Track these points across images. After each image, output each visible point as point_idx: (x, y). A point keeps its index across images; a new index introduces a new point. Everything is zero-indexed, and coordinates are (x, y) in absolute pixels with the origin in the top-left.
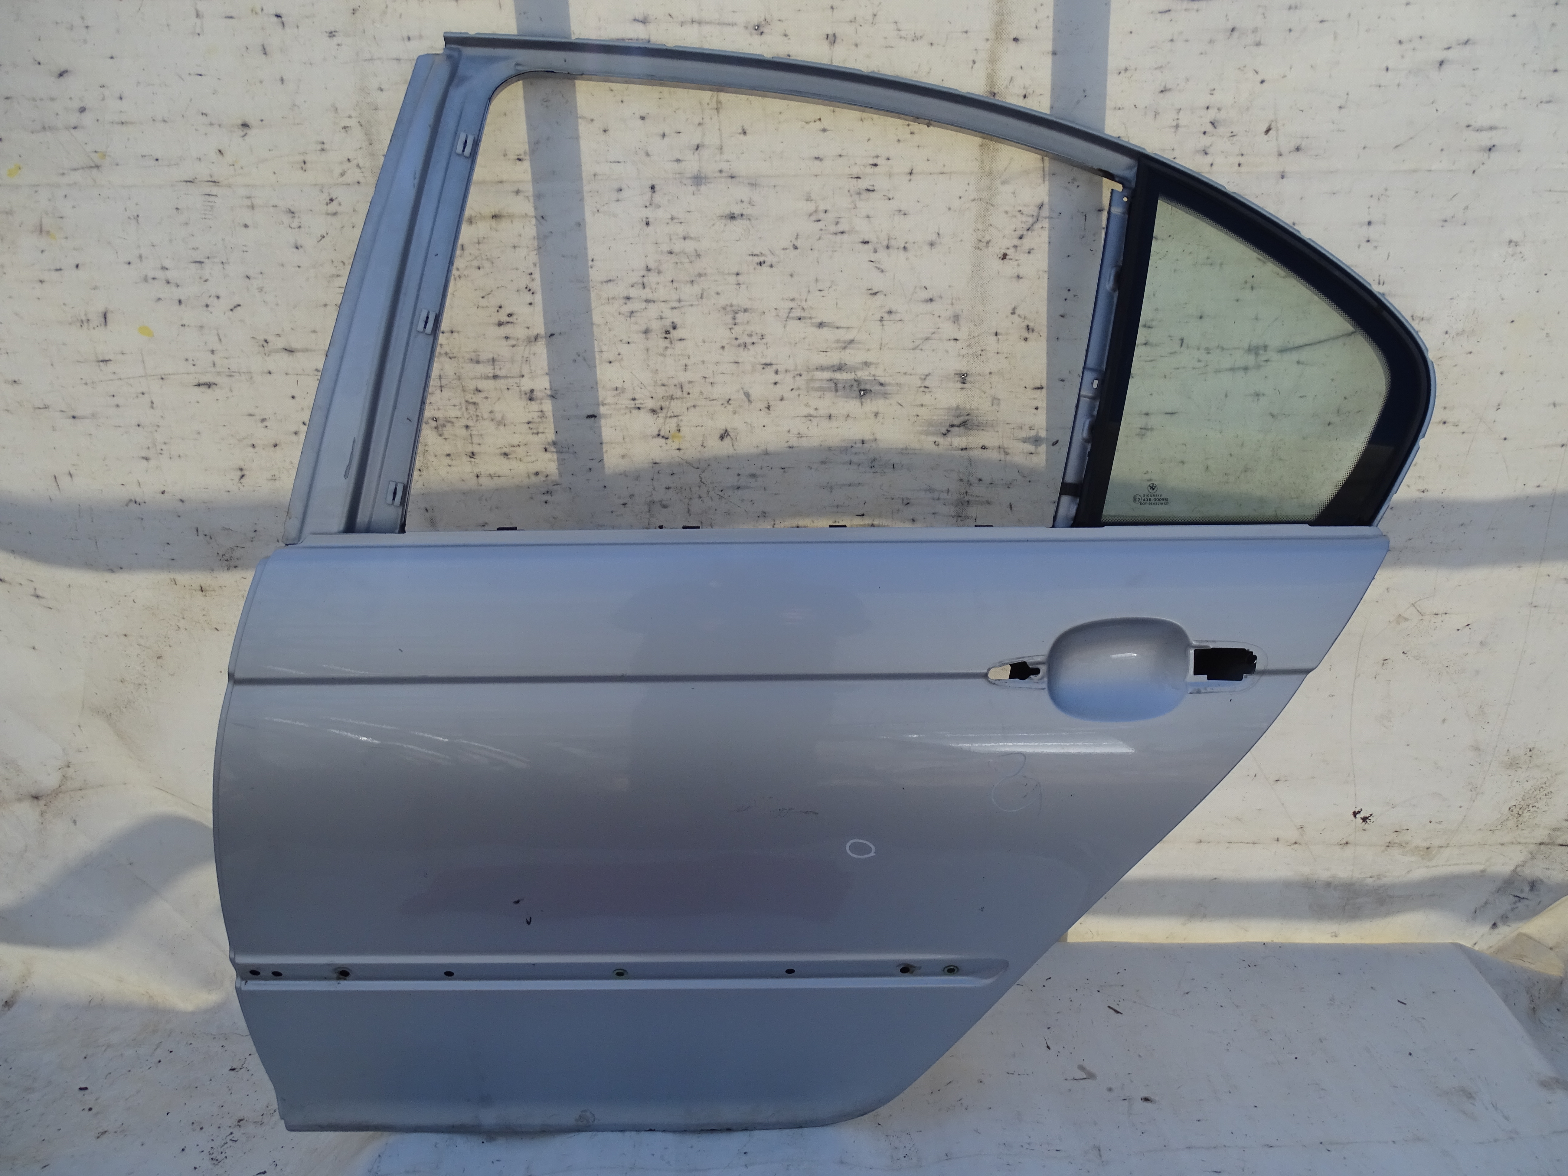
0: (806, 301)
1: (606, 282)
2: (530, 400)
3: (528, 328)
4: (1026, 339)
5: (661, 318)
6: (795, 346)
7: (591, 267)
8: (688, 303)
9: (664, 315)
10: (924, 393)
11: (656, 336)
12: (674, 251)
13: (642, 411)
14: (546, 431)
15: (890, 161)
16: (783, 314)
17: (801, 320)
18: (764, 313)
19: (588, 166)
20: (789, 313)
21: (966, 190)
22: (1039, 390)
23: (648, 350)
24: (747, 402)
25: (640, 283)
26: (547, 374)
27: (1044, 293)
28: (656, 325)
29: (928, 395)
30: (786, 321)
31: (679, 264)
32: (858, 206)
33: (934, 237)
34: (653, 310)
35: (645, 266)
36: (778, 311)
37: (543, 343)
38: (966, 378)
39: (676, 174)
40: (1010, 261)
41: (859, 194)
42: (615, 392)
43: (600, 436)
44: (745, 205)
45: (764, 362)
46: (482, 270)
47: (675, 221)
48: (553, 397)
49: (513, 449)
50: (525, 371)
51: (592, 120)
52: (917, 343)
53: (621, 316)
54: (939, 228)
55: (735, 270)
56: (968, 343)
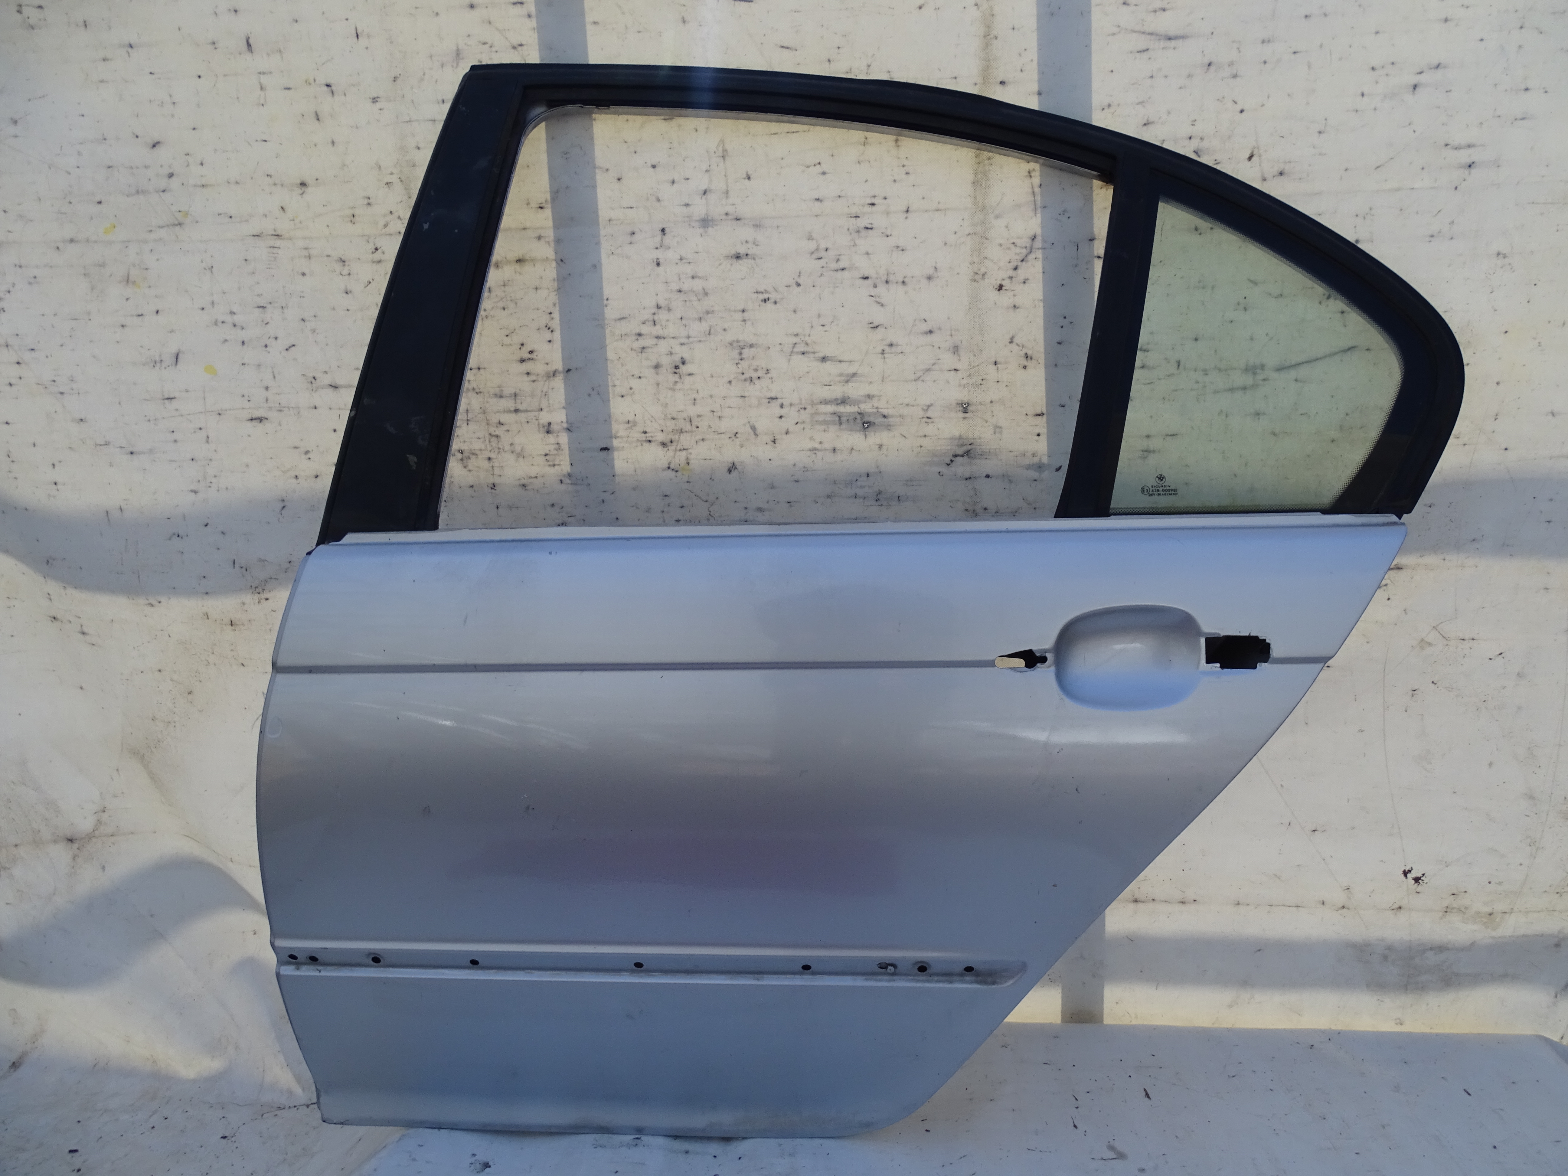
0: (809, 335)
1: (620, 319)
2: (548, 432)
3: (547, 364)
4: (1025, 367)
5: (671, 354)
6: (799, 380)
7: (606, 306)
8: (695, 339)
9: (673, 351)
10: (926, 424)
11: (665, 371)
12: (683, 289)
13: (652, 444)
14: (562, 463)
15: (887, 200)
16: (787, 349)
17: (805, 355)
18: (769, 348)
19: (604, 212)
20: (793, 348)
21: (961, 226)
22: (1040, 417)
23: (658, 384)
24: (753, 436)
25: (651, 321)
26: (564, 408)
27: (1040, 322)
28: (666, 361)
29: (931, 426)
30: (790, 356)
31: (688, 303)
32: (857, 242)
33: (931, 271)
34: (663, 346)
35: (656, 304)
36: (782, 346)
37: (561, 378)
38: (968, 408)
39: (684, 217)
40: (1006, 292)
41: (858, 232)
42: (627, 426)
43: (613, 467)
44: (750, 245)
45: (769, 396)
46: (506, 310)
47: (683, 261)
48: (569, 430)
49: (530, 480)
50: (544, 405)
51: (607, 170)
52: (918, 374)
53: (633, 351)
54: (936, 262)
55: (741, 307)
56: (968, 373)
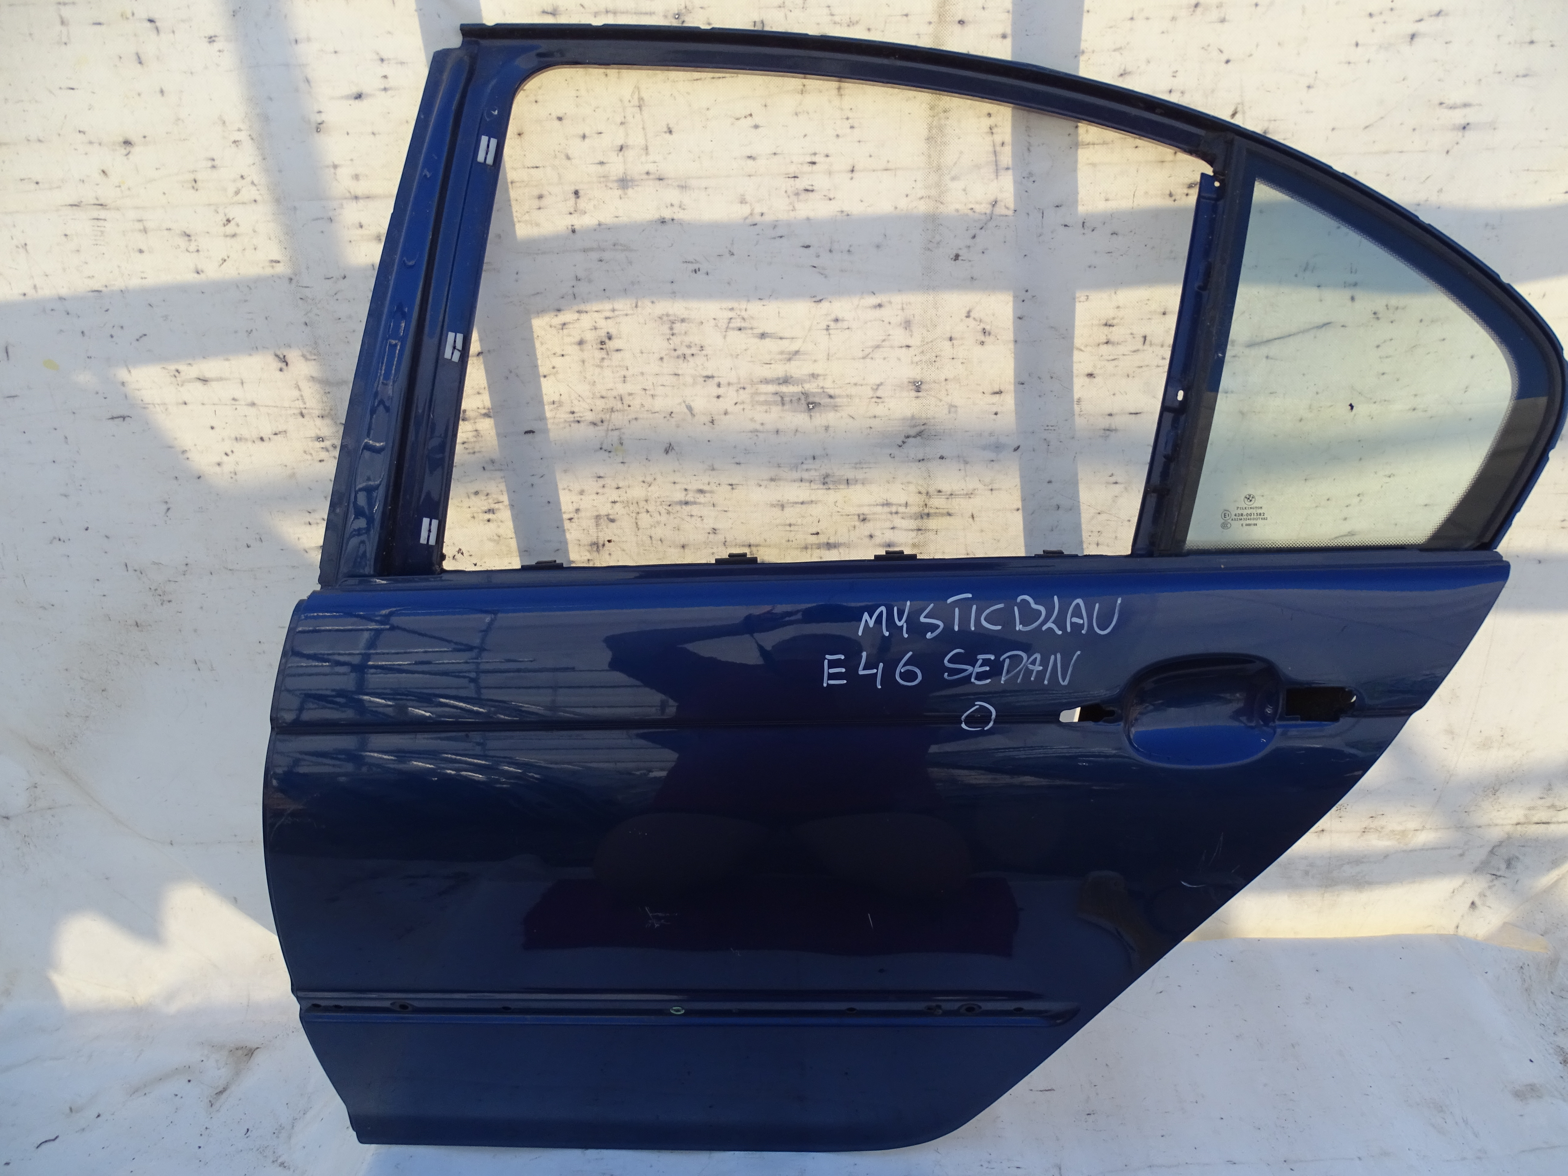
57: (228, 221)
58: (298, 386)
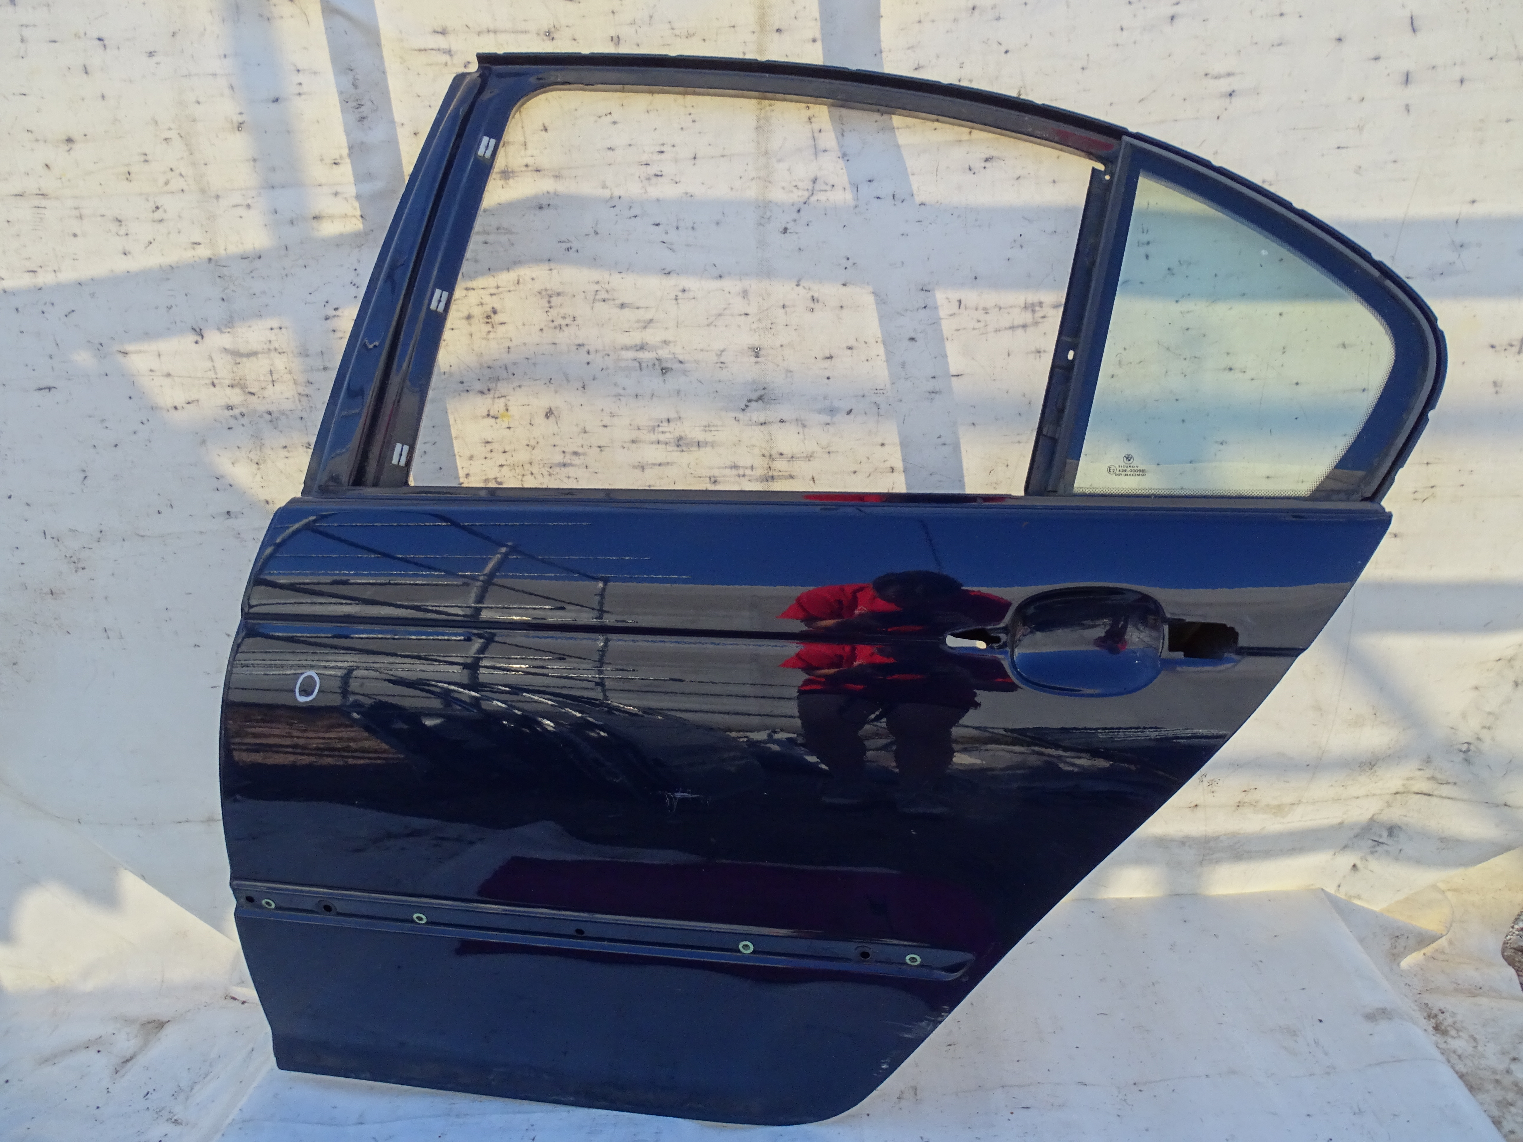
57: (157, 208)
58: (211, 357)
